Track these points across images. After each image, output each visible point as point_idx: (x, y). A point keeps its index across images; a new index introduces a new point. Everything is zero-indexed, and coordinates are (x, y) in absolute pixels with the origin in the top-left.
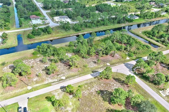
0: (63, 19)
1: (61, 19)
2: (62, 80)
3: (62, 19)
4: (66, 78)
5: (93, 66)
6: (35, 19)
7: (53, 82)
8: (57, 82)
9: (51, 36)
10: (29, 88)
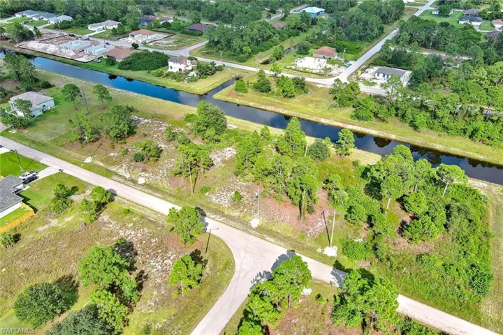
0: (384, 76)
1: (378, 75)
2: (134, 182)
3: (381, 75)
4: (143, 185)
5: (218, 200)
6: (322, 56)
7: (120, 176)
8: (122, 180)
9: (279, 103)
10: (89, 160)
